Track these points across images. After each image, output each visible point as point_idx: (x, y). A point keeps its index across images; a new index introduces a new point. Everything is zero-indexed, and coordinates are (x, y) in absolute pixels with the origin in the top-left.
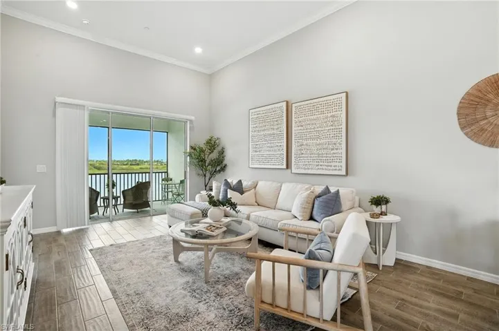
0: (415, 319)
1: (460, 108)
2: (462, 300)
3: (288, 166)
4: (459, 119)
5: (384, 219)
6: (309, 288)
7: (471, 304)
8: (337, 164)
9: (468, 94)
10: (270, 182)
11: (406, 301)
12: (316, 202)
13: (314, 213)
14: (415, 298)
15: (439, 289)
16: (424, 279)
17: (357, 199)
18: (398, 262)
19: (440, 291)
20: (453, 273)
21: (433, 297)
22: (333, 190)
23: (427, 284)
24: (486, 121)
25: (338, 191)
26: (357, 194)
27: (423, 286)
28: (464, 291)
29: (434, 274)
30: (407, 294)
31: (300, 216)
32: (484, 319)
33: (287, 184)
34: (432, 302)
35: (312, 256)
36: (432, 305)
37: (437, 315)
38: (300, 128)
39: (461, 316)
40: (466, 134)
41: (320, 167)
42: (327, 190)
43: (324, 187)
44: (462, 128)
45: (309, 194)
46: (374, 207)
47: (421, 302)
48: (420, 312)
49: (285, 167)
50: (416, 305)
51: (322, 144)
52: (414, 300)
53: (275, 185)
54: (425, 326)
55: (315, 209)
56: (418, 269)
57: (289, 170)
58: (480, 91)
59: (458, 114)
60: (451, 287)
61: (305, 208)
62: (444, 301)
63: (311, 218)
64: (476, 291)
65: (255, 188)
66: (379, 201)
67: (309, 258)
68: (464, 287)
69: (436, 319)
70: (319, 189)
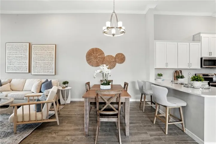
1: (86, 55)
3: (30, 71)
5: (67, 88)
6: (38, 112)
8: (51, 71)
9: (88, 52)
10: (20, 79)
12: (42, 85)
13: (42, 89)
17: (59, 83)
18: (71, 102)
22: (49, 80)
24: (91, 60)
25: (51, 81)
26: (58, 82)
31: (35, 92)
33: (29, 80)
35: (38, 100)
38: (36, 55)
40: (88, 63)
41: (44, 72)
42: (47, 80)
43: (46, 80)
44: (87, 61)
45: (39, 83)
46: (64, 85)
49: (28, 72)
51: (46, 63)
53: (22, 80)
55: (42, 88)
57: (30, 74)
59: (86, 57)
61: (37, 88)
63: (40, 92)
65: (10, 82)
66: (65, 83)
67: (37, 101)
70: (44, 80)
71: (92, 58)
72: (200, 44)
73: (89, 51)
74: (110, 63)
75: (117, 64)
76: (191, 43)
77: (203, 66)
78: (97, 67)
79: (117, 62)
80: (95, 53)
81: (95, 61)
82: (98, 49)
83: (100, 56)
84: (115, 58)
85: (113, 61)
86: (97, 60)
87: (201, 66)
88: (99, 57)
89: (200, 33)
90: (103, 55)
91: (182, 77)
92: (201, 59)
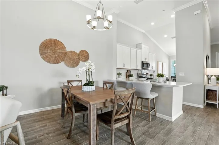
0: (34, 136)
1: (40, 47)
2: (45, 119)
4: (40, 51)
7: (48, 119)
9: (43, 42)
11: (27, 132)
14: (30, 128)
15: (37, 120)
16: (29, 119)
19: (38, 120)
20: (38, 112)
21: (36, 124)
23: (32, 121)
24: (48, 54)
27: (30, 122)
28: (44, 116)
29: (32, 115)
30: (26, 129)
32: (53, 121)
34: (37, 126)
36: (38, 127)
37: (41, 129)
39: (47, 124)
40: (42, 57)
44: (41, 55)
47: (33, 128)
48: (35, 132)
50: (32, 130)
52: (29, 129)
54: (39, 135)
56: (24, 117)
58: (47, 43)
59: (39, 49)
60: (40, 117)
62: (40, 123)
64: (47, 114)
68: (44, 115)
69: (41, 130)
71: (49, 52)
72: (141, 51)
73: (45, 42)
74: (73, 60)
75: (81, 62)
76: (137, 50)
77: (143, 68)
78: (55, 63)
79: (81, 60)
80: (53, 45)
81: (53, 56)
82: (57, 41)
83: (60, 51)
84: (79, 55)
85: (77, 59)
86: (56, 55)
87: (142, 68)
88: (58, 51)
89: (141, 43)
90: (65, 49)
91: (132, 76)
92: (142, 62)
